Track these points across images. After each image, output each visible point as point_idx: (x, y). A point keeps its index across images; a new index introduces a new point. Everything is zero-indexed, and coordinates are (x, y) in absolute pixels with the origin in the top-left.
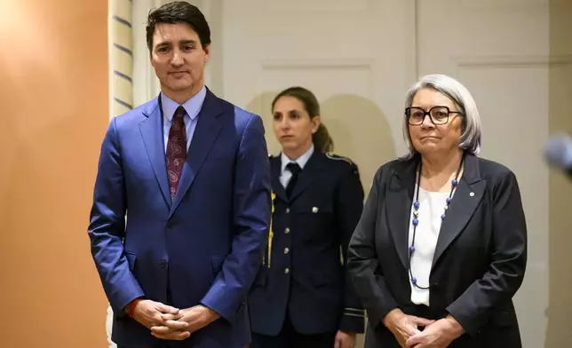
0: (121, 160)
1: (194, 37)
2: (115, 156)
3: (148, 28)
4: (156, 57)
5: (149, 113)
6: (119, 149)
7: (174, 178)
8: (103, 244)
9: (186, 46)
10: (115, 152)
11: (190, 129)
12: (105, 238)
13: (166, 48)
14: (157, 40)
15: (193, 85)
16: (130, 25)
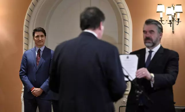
0: (26, 60)
1: (43, 34)
2: (25, 59)
3: (33, 33)
4: (35, 38)
5: (33, 50)
6: (26, 57)
7: (38, 63)
8: (24, 77)
9: (42, 36)
10: (25, 58)
11: (41, 54)
12: (24, 75)
13: (38, 36)
14: (36, 35)
15: (43, 44)
16: (28, 33)
